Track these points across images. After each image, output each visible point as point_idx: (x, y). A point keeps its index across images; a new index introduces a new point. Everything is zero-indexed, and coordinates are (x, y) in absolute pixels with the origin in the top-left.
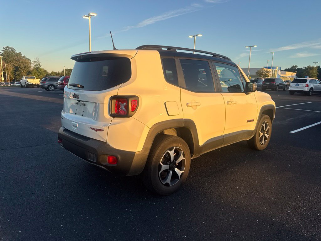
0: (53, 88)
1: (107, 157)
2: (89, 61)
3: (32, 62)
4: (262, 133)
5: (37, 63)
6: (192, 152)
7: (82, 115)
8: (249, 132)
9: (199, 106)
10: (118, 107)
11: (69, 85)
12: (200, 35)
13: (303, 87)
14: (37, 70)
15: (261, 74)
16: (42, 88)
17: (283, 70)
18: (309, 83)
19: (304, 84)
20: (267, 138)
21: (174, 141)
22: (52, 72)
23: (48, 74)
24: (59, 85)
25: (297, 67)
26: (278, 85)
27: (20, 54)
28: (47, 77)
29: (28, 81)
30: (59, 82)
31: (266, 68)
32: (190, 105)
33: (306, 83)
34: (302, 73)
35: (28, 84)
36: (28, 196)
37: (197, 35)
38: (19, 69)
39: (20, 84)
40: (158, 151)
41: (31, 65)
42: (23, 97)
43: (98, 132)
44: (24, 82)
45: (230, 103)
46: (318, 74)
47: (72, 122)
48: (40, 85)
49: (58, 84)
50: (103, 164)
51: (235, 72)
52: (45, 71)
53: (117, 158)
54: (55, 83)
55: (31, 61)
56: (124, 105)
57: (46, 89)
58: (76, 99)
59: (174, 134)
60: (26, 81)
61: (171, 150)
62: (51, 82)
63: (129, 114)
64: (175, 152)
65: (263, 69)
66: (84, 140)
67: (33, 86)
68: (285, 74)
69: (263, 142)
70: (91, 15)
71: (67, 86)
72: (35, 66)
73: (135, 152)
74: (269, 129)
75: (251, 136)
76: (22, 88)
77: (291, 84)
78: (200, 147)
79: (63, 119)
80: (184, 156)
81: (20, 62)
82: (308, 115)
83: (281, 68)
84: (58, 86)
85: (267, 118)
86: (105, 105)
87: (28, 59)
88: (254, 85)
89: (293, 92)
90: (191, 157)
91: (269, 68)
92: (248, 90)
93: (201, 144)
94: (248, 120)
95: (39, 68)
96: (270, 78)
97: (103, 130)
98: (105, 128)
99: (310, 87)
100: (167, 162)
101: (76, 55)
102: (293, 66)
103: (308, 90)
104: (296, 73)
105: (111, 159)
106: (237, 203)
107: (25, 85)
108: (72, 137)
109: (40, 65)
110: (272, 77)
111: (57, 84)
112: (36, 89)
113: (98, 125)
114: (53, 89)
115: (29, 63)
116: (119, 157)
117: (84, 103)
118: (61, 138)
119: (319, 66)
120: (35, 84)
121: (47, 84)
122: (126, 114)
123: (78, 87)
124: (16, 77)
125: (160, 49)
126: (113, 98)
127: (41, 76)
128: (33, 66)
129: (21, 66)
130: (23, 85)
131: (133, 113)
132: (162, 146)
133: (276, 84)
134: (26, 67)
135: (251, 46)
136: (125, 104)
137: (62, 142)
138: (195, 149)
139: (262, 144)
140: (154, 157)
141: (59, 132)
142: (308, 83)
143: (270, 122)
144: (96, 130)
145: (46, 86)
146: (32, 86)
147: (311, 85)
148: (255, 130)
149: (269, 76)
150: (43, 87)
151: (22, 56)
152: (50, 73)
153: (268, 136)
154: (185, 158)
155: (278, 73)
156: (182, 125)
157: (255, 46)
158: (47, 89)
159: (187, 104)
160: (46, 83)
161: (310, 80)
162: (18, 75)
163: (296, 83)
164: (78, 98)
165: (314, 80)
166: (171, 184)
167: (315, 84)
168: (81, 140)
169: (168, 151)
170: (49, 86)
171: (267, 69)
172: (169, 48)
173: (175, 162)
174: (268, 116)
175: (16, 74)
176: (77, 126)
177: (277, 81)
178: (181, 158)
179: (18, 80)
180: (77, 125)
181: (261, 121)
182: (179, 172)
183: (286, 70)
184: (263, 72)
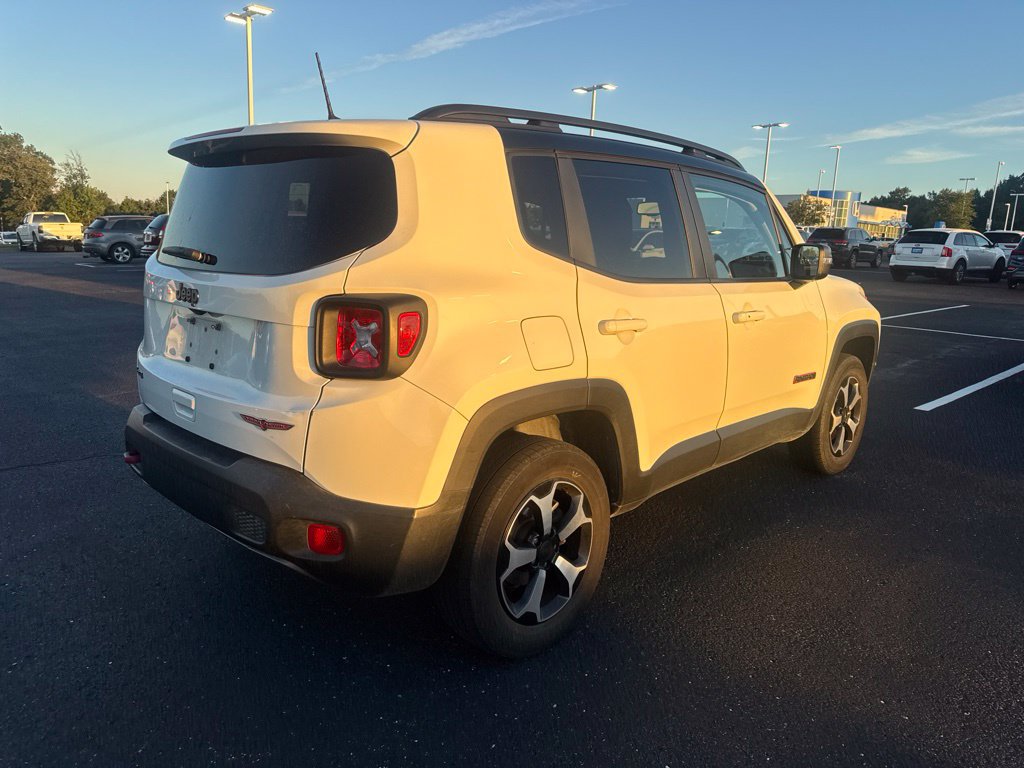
0: (127, 254)
1: (304, 528)
2: (240, 163)
3: (56, 166)
4: (837, 415)
5: (75, 171)
6: (615, 494)
7: (212, 367)
8: (798, 416)
9: (641, 330)
10: (346, 339)
11: (164, 252)
12: (610, 87)
13: (935, 258)
14: (76, 195)
15: (798, 213)
16: (89, 254)
17: (865, 203)
18: (955, 243)
19: (939, 248)
20: (853, 431)
21: (556, 462)
22: (127, 202)
23: (110, 209)
24: (148, 244)
25: (910, 194)
26: (855, 250)
27: (17, 139)
28: (107, 218)
29: (44, 229)
30: (149, 235)
31: (814, 193)
32: (611, 327)
33: (944, 243)
34: (925, 211)
35: (42, 238)
36: (10, 668)
37: (600, 87)
38: (15, 189)
39: (16, 240)
40: (496, 503)
41: (56, 177)
42: (25, 284)
43: (270, 432)
44: (30, 232)
45: (743, 317)
46: (974, 214)
47: (175, 391)
48: (83, 242)
49: (143, 239)
50: (291, 553)
51: (756, 209)
52: (102, 196)
53: (343, 532)
54: (133, 238)
55: (53, 163)
56: (369, 330)
57: (103, 257)
58: (189, 304)
59: (550, 432)
60: (36, 231)
61: (541, 492)
62: (122, 234)
63: (389, 369)
64: (556, 498)
65: (805, 197)
66: (216, 462)
67: (61, 247)
68: (873, 214)
69: (840, 447)
70: (253, 13)
71: (158, 256)
72: (68, 179)
73: (412, 511)
74: (859, 401)
75: (804, 428)
76: (23, 253)
77: (899, 248)
78: (641, 476)
79: (141, 375)
80: (588, 513)
81: (16, 168)
82: (963, 350)
83: (860, 194)
84: (145, 247)
85: (853, 365)
86: (295, 330)
87: (45, 157)
88: (823, 253)
89: (901, 274)
90: (612, 512)
91: (825, 194)
92: (800, 272)
93: (646, 464)
94: (799, 374)
95: (82, 185)
96: (826, 225)
97: (288, 427)
98: (299, 420)
99: (955, 257)
100: (528, 536)
101: (187, 139)
102: (898, 191)
103: (952, 268)
104: (906, 213)
105: (321, 536)
106: (778, 682)
107: (32, 244)
108: (174, 445)
109: (83, 176)
110: (833, 222)
111: (139, 239)
112: (69, 255)
113: (270, 407)
114: (128, 257)
115: (45, 169)
116: (352, 527)
117: (220, 319)
118: (137, 446)
119: (977, 190)
120: (66, 239)
121: (108, 240)
122: (377, 365)
123: (195, 259)
124: (4, 217)
125: (504, 119)
126: (325, 304)
127: (88, 212)
128: (61, 178)
129: (20, 180)
130: (26, 243)
131: (405, 360)
132: (510, 481)
133: (850, 247)
134: (39, 183)
135: (770, 126)
136: (373, 326)
137: (139, 461)
138: (624, 484)
139: (838, 454)
140: (481, 522)
141: (128, 424)
142: (949, 244)
143: (862, 377)
144: (264, 425)
145: (105, 246)
146: (57, 245)
147: (961, 252)
148: (817, 408)
149: (823, 221)
150: (92, 251)
151: (24, 145)
152: (120, 203)
153: (856, 425)
154: (590, 520)
155: (852, 211)
156: (582, 403)
157: (783, 126)
158: (108, 257)
159: (602, 324)
160: (103, 238)
161: (958, 235)
162: (12, 209)
163: (913, 245)
164: (196, 302)
165: (969, 234)
166: (544, 614)
167: (971, 248)
168: (206, 459)
169: (533, 498)
170: (113, 247)
171: (819, 199)
172: (535, 119)
173: (557, 536)
174: (857, 359)
175: (5, 206)
176: (193, 408)
177: (853, 238)
178: (580, 519)
179: (10, 225)
180: (190, 402)
181: (836, 375)
182: (570, 571)
183: (876, 202)
184: (804, 208)
